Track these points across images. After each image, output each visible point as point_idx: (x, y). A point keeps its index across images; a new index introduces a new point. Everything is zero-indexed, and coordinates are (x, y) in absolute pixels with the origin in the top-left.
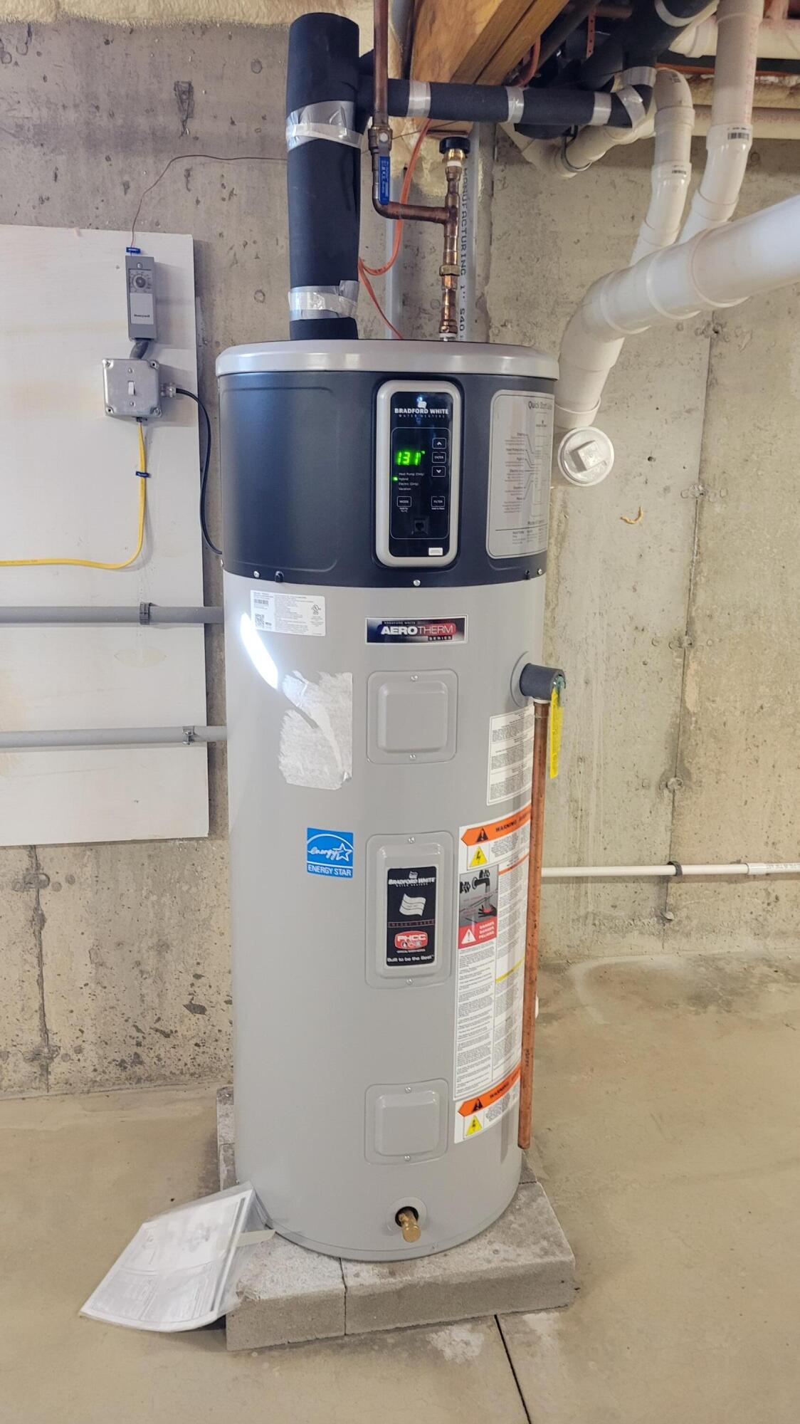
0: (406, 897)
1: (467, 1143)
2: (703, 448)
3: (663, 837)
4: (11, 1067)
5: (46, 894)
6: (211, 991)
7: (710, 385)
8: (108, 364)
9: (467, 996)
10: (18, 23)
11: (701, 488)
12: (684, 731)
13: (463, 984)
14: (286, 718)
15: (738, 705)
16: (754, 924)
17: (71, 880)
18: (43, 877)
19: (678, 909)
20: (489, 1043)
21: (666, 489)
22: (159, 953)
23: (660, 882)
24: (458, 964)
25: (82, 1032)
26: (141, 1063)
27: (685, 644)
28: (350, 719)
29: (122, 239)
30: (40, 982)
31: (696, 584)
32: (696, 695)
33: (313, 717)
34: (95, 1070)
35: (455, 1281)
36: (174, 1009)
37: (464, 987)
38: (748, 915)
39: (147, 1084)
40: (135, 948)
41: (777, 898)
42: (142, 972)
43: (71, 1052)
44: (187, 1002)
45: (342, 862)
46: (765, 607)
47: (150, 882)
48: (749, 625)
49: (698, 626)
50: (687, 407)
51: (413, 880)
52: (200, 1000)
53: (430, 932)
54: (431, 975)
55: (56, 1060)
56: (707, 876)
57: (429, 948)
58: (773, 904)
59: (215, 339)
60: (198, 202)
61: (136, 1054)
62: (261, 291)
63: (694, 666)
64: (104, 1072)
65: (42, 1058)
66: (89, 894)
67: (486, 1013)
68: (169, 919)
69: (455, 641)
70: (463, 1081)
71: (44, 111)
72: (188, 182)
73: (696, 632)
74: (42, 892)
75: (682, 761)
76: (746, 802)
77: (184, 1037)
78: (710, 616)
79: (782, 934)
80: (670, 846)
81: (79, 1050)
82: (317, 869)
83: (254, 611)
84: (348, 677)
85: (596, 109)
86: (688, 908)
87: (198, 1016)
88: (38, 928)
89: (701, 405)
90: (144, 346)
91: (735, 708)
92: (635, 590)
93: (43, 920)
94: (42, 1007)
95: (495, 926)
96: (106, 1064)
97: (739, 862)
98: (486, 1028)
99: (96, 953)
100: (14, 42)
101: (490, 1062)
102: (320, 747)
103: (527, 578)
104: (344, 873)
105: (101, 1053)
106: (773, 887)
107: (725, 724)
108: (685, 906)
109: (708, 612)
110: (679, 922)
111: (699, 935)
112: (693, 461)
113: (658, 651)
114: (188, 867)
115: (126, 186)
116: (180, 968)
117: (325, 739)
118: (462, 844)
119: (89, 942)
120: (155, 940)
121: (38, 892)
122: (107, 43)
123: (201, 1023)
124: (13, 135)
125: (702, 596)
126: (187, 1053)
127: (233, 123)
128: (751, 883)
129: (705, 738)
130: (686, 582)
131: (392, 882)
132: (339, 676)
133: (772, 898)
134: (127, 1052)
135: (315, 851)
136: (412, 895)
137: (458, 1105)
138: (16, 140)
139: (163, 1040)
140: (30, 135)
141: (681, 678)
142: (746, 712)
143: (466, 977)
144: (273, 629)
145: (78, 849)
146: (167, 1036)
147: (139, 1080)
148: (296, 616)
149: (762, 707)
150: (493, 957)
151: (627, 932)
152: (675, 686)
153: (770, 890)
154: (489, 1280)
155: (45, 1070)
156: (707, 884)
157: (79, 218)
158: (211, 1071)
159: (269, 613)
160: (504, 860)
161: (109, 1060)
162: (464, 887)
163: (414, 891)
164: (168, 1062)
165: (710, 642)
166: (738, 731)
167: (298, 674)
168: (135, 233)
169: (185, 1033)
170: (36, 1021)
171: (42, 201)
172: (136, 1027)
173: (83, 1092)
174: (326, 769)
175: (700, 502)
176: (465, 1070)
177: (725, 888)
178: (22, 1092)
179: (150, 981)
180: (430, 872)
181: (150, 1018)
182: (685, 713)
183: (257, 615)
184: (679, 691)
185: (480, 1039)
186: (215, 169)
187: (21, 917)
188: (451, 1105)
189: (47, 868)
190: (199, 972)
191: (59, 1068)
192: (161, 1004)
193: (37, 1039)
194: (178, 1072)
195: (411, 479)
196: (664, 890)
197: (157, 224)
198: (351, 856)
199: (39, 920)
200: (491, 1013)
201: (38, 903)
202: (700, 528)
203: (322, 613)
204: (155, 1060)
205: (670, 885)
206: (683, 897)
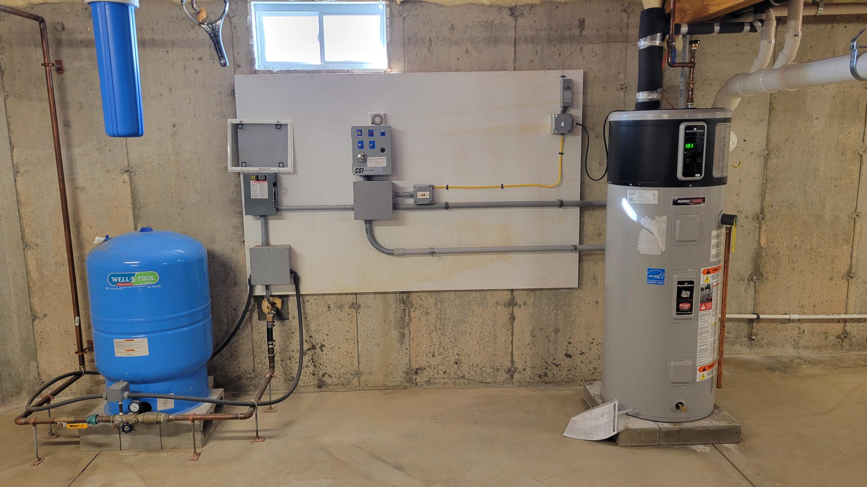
0: (683, 291)
1: (701, 382)
2: (768, 136)
3: (750, 302)
4: (500, 375)
5: (516, 309)
6: (574, 349)
7: (771, 109)
8: (555, 116)
9: (701, 329)
10: (528, 5)
11: (767, 152)
12: (760, 256)
13: (700, 324)
14: (641, 232)
15: (784, 244)
16: (793, 342)
17: (525, 304)
18: (515, 302)
19: (758, 335)
20: (708, 347)
21: (752, 153)
22: (556, 333)
23: (749, 322)
24: (699, 316)
25: (526, 362)
26: (547, 376)
27: (760, 218)
28: (665, 231)
29: (559, 73)
30: (512, 343)
31: (765, 192)
32: (765, 240)
33: (652, 231)
34: (530, 378)
35: (698, 429)
36: (560, 356)
37: (701, 325)
38: (790, 339)
39: (549, 384)
40: (547, 331)
41: (804, 331)
42: (549, 340)
43: (521, 370)
44: (565, 353)
45: (661, 279)
46: (797, 202)
47: (553, 305)
48: (789, 209)
49: (766, 211)
50: (761, 119)
51: (686, 285)
52: (570, 352)
53: (691, 304)
54: (691, 319)
55: (516, 373)
56: (770, 319)
57: (691, 309)
58: (802, 334)
59: (587, 104)
60: (584, 58)
61: (545, 372)
62: (604, 87)
63: (764, 228)
64: (533, 379)
65: (511, 372)
66: (532, 309)
67: (708, 336)
68: (560, 320)
69: (702, 205)
70: (700, 359)
71: (534, 32)
72: (581, 52)
73: (765, 213)
74: (514, 308)
75: (759, 269)
76: (789, 288)
77: (564, 367)
78: (772, 206)
79: (806, 348)
80: (754, 306)
81: (524, 370)
82: (651, 282)
83: (628, 197)
84: (665, 217)
85: (745, 28)
86: (762, 334)
87: (569, 359)
88: (512, 321)
89: (767, 118)
90: (565, 109)
91: (783, 246)
92: (738, 195)
93: (514, 319)
94: (512, 352)
95: (711, 304)
96: (534, 376)
97: (786, 314)
98: (707, 341)
99: (532, 332)
100: (526, 10)
101: (708, 354)
102: (654, 241)
103: (724, 184)
104: (661, 283)
105: (532, 371)
106: (802, 326)
107: (778, 253)
108: (761, 334)
109: (770, 204)
110: (758, 341)
111: (767, 347)
112: (763, 142)
113: (748, 221)
114: (568, 300)
115: (560, 54)
116: (563, 339)
117: (656, 238)
118: (702, 274)
119: (530, 328)
120: (554, 328)
121: (513, 308)
122: (557, 8)
123: (570, 361)
124: (524, 41)
125: (768, 198)
126: (564, 373)
127: (598, 30)
128: (792, 324)
129: (770, 258)
130: (761, 192)
131: (679, 286)
132: (662, 217)
133: (802, 331)
134: (542, 372)
135: (650, 276)
136: (686, 290)
137: (698, 368)
138: (524, 42)
139: (556, 368)
140: (529, 40)
141: (758, 233)
142: (788, 247)
143: (702, 321)
144: (637, 202)
145: (528, 292)
146: (557, 366)
147: (546, 383)
148: (647, 198)
149: (796, 246)
150: (711, 316)
151: (734, 344)
152: (756, 236)
153: (800, 327)
154: (710, 430)
155: (512, 376)
156: (771, 324)
157: (544, 67)
158: (573, 381)
159: (635, 197)
160: (715, 282)
161: (536, 374)
162: (702, 289)
163: (686, 289)
164: (557, 376)
165: (771, 217)
166: (785, 256)
167: (646, 217)
168: (564, 71)
169: (564, 365)
170: (510, 357)
171: (531, 61)
172: (546, 361)
173: (525, 386)
174: (656, 248)
175: (767, 158)
176: (701, 355)
177: (779, 326)
178: (504, 384)
179: (552, 344)
180: (692, 282)
181: (551, 358)
182: (760, 248)
183: (630, 198)
184: (758, 238)
185: (706, 345)
186: (591, 46)
187: (507, 317)
188: (696, 367)
189: (517, 299)
190: (570, 342)
191: (517, 376)
192: (555, 353)
193: (510, 365)
194: (560, 381)
195: (691, 152)
196: (751, 326)
197: (570, 66)
198: (664, 277)
199: (513, 318)
200: (709, 336)
201: (513, 312)
202: (767, 169)
203: (657, 196)
204: (552, 375)
205: (754, 324)
206: (760, 329)
